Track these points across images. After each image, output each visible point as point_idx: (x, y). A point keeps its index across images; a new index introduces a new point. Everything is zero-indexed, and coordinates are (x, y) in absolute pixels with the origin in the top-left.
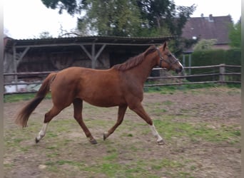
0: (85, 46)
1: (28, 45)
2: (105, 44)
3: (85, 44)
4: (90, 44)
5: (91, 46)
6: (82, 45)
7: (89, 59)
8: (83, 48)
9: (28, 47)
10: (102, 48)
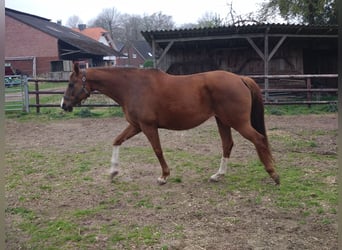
0: (252, 39)
1: (173, 38)
2: (285, 37)
3: (253, 36)
4: (261, 36)
5: (264, 38)
6: (248, 38)
7: (260, 59)
8: (251, 42)
9: (172, 41)
10: (280, 43)
